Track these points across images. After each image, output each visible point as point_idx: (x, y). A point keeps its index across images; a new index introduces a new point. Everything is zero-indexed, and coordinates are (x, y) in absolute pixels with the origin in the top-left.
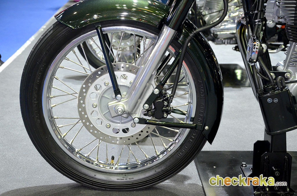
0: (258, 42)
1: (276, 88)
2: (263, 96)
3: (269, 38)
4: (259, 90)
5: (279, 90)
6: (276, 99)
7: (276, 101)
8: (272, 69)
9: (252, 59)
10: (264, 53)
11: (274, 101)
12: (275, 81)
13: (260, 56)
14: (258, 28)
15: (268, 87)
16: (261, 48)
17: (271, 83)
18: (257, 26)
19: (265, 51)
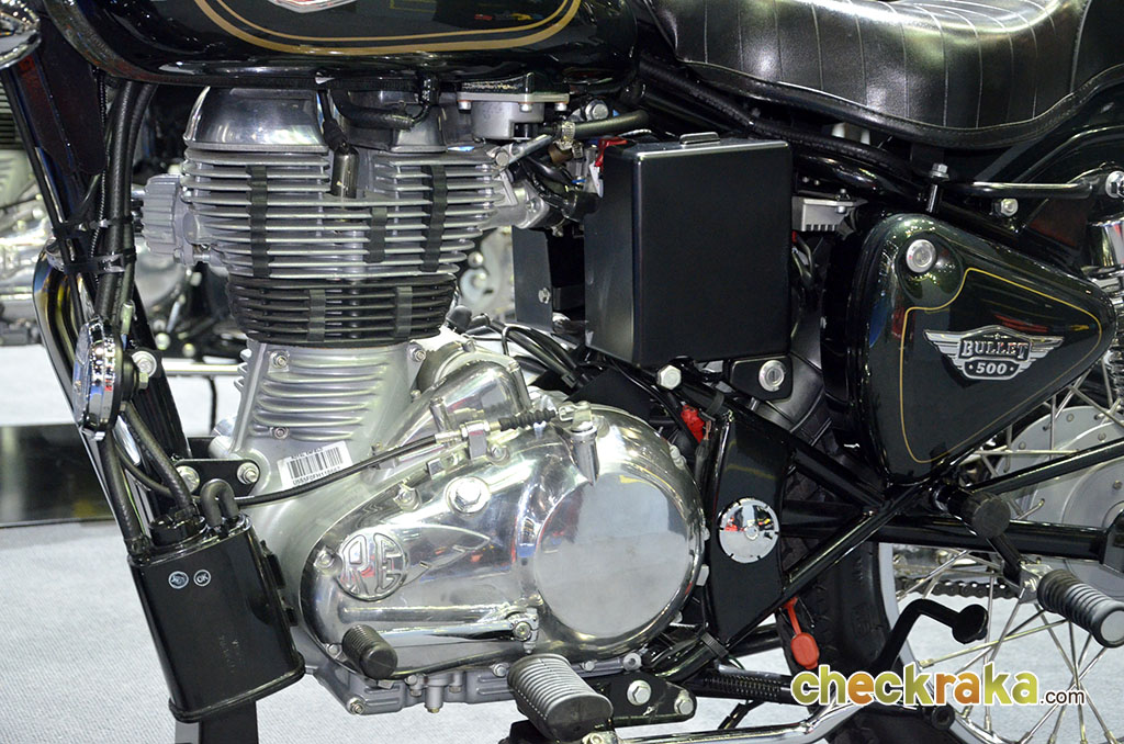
0: (113, 345)
1: (203, 525)
2: (149, 563)
3: (221, 318)
4: (134, 539)
5: (213, 532)
6: (203, 573)
7: (203, 578)
8: (186, 452)
9: (93, 414)
10: (145, 387)
11: (197, 581)
12: (195, 499)
13: (127, 399)
14: (115, 287)
15: (170, 523)
16: (128, 367)
17: (180, 508)
18: (108, 280)
19: (146, 381)
